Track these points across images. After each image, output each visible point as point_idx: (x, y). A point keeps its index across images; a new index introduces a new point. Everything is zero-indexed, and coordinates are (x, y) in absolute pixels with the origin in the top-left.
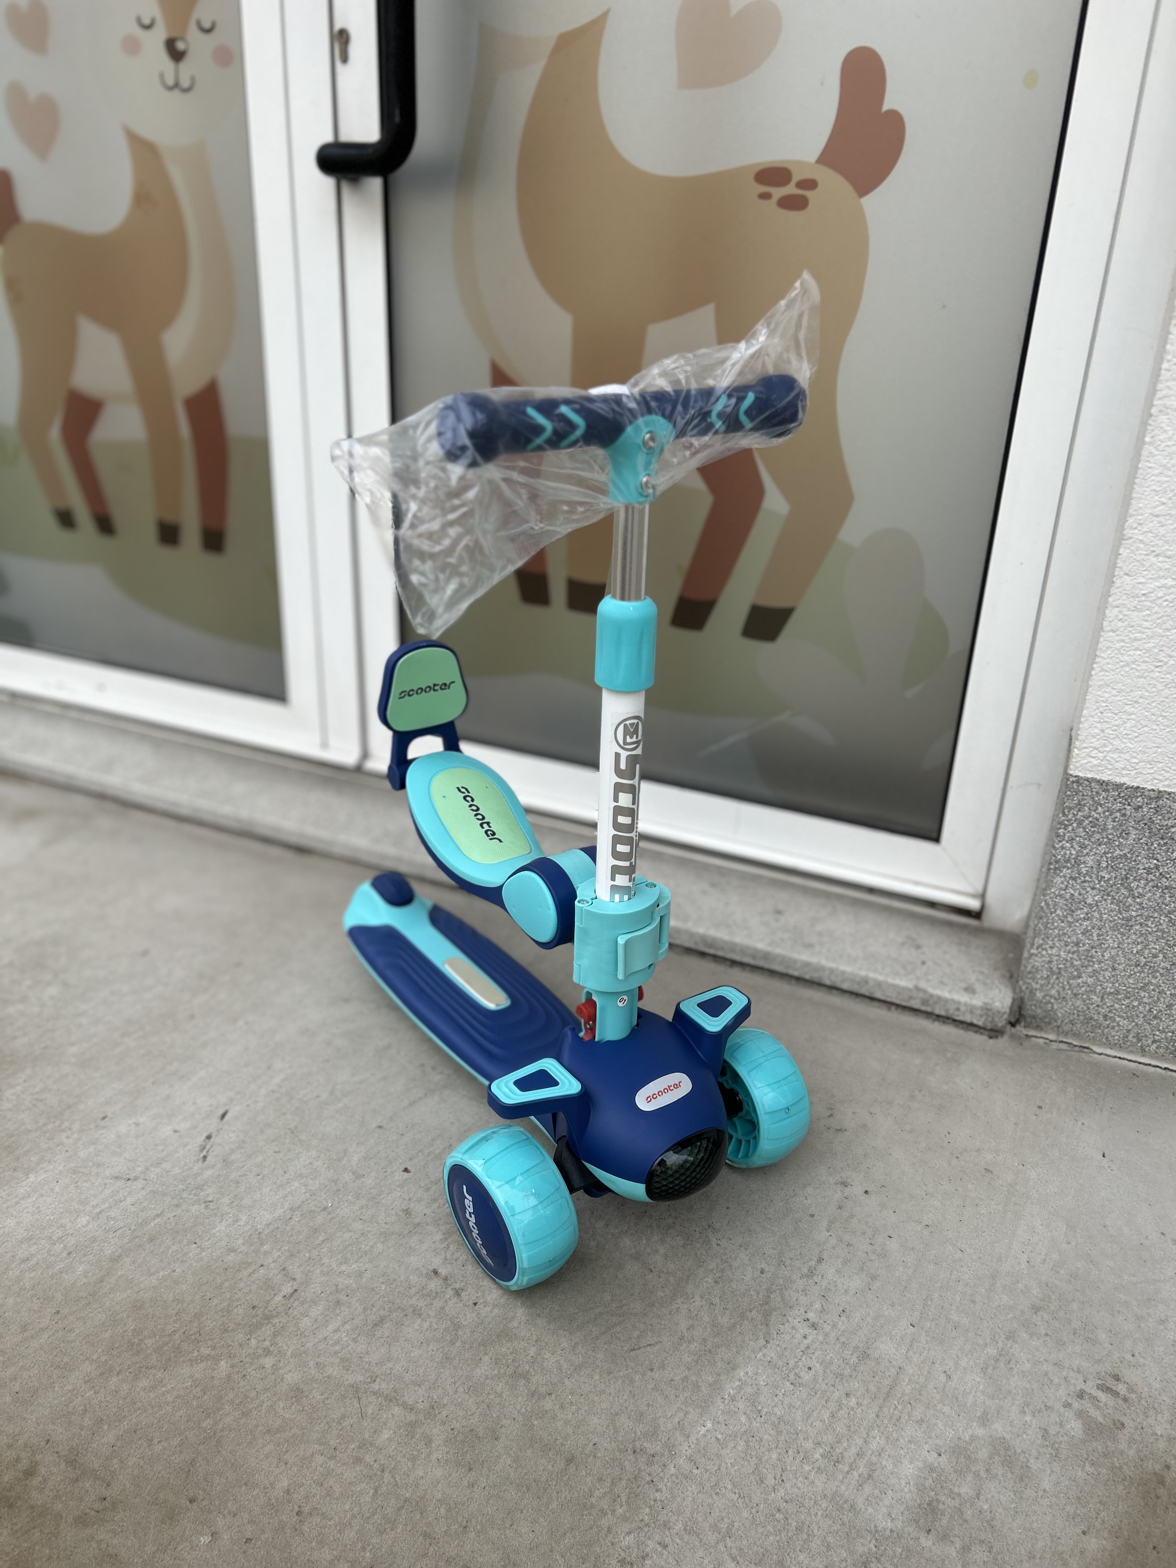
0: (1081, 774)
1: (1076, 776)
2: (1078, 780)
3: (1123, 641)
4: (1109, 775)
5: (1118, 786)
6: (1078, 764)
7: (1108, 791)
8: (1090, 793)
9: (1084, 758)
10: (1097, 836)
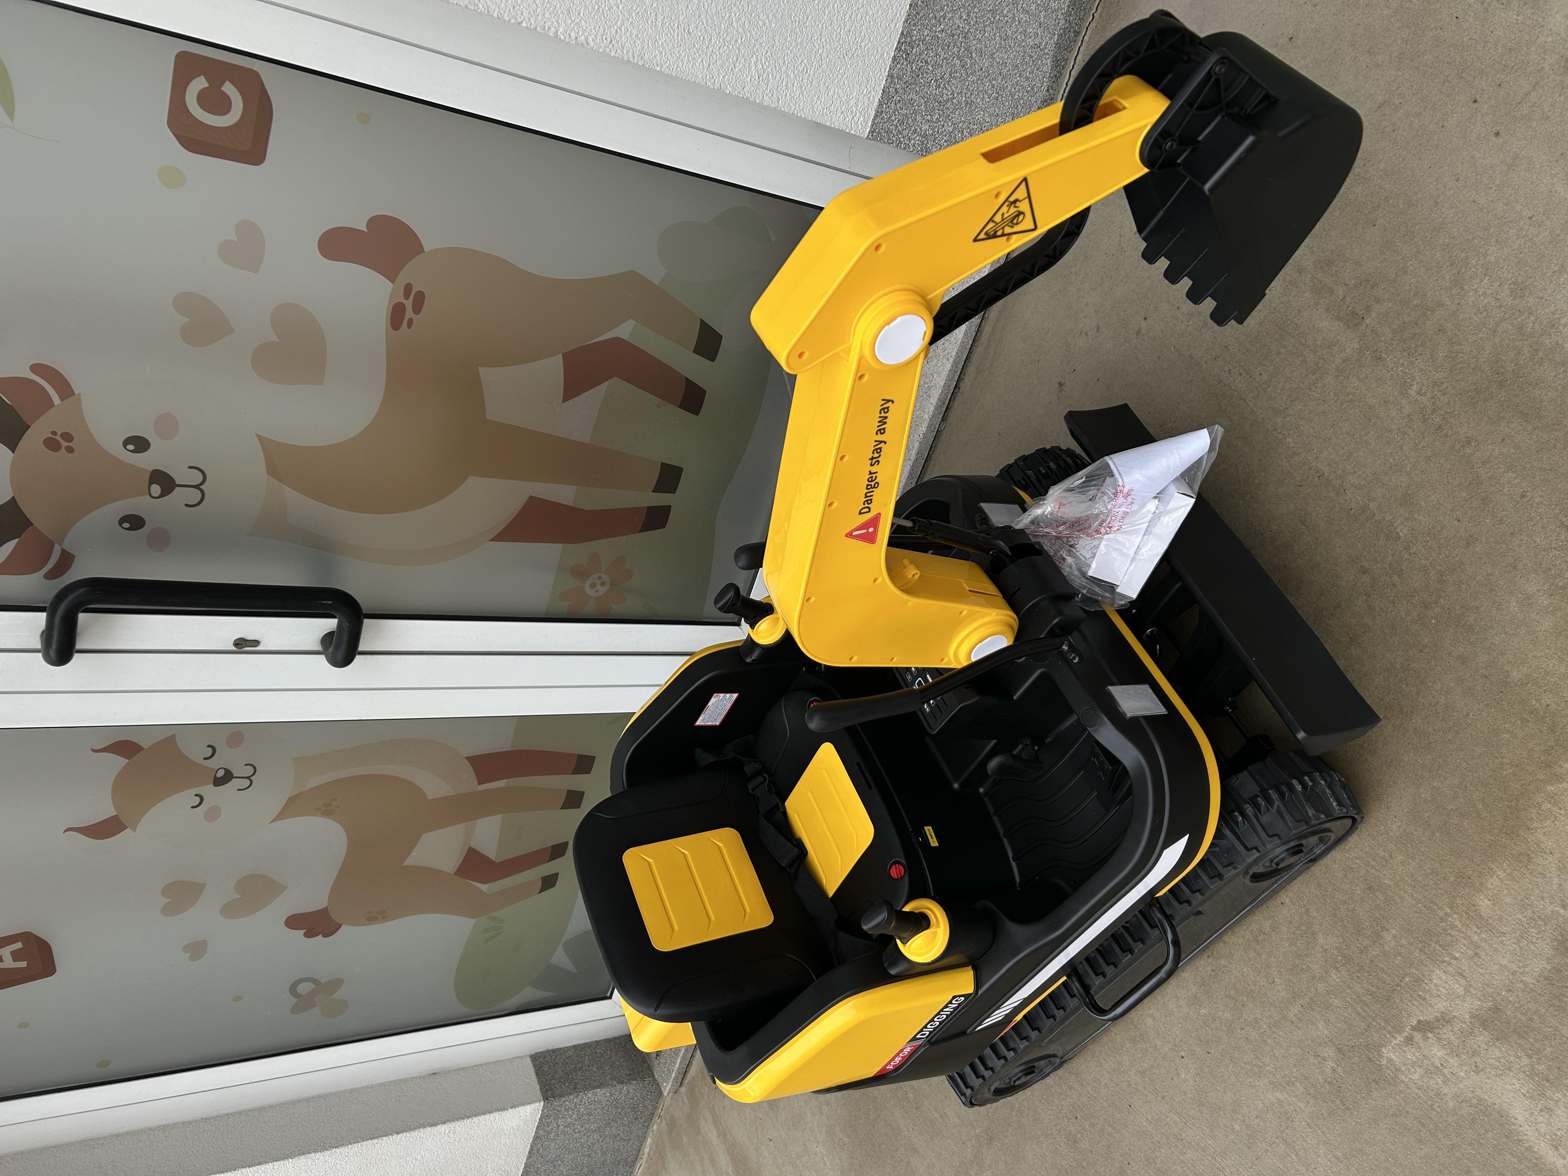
0: (868, 130)
1: (869, 134)
2: (872, 132)
3: (786, 95)
4: (872, 109)
5: (880, 104)
6: (861, 131)
7: (882, 112)
8: (882, 124)
9: (858, 127)
10: (910, 120)
